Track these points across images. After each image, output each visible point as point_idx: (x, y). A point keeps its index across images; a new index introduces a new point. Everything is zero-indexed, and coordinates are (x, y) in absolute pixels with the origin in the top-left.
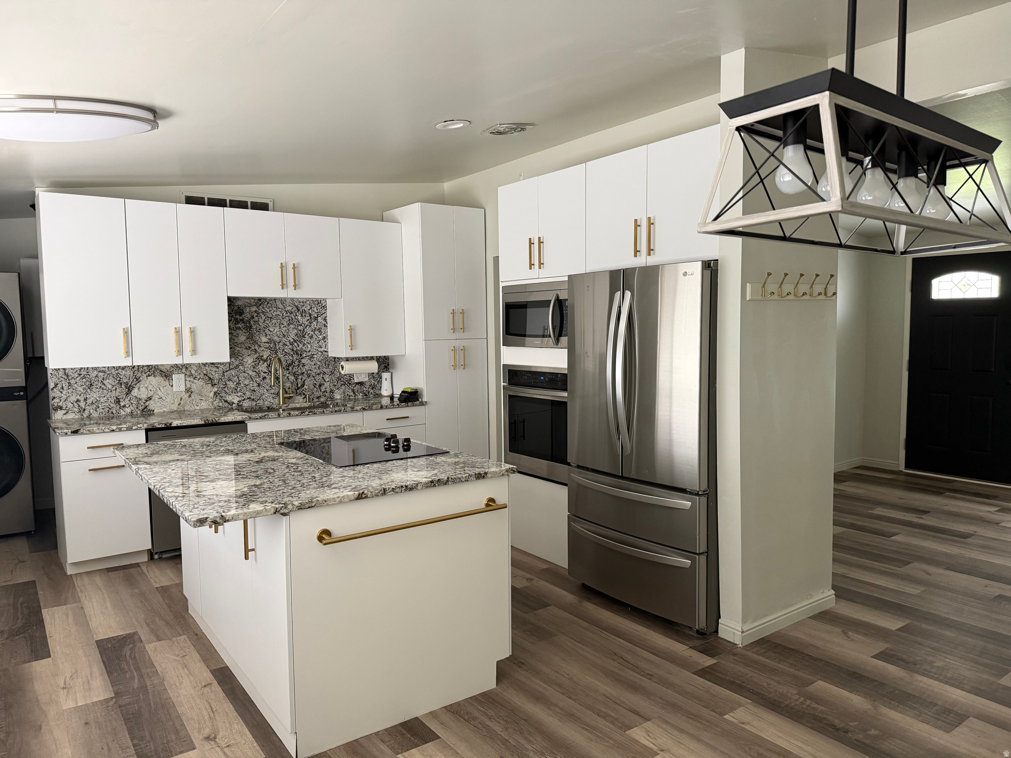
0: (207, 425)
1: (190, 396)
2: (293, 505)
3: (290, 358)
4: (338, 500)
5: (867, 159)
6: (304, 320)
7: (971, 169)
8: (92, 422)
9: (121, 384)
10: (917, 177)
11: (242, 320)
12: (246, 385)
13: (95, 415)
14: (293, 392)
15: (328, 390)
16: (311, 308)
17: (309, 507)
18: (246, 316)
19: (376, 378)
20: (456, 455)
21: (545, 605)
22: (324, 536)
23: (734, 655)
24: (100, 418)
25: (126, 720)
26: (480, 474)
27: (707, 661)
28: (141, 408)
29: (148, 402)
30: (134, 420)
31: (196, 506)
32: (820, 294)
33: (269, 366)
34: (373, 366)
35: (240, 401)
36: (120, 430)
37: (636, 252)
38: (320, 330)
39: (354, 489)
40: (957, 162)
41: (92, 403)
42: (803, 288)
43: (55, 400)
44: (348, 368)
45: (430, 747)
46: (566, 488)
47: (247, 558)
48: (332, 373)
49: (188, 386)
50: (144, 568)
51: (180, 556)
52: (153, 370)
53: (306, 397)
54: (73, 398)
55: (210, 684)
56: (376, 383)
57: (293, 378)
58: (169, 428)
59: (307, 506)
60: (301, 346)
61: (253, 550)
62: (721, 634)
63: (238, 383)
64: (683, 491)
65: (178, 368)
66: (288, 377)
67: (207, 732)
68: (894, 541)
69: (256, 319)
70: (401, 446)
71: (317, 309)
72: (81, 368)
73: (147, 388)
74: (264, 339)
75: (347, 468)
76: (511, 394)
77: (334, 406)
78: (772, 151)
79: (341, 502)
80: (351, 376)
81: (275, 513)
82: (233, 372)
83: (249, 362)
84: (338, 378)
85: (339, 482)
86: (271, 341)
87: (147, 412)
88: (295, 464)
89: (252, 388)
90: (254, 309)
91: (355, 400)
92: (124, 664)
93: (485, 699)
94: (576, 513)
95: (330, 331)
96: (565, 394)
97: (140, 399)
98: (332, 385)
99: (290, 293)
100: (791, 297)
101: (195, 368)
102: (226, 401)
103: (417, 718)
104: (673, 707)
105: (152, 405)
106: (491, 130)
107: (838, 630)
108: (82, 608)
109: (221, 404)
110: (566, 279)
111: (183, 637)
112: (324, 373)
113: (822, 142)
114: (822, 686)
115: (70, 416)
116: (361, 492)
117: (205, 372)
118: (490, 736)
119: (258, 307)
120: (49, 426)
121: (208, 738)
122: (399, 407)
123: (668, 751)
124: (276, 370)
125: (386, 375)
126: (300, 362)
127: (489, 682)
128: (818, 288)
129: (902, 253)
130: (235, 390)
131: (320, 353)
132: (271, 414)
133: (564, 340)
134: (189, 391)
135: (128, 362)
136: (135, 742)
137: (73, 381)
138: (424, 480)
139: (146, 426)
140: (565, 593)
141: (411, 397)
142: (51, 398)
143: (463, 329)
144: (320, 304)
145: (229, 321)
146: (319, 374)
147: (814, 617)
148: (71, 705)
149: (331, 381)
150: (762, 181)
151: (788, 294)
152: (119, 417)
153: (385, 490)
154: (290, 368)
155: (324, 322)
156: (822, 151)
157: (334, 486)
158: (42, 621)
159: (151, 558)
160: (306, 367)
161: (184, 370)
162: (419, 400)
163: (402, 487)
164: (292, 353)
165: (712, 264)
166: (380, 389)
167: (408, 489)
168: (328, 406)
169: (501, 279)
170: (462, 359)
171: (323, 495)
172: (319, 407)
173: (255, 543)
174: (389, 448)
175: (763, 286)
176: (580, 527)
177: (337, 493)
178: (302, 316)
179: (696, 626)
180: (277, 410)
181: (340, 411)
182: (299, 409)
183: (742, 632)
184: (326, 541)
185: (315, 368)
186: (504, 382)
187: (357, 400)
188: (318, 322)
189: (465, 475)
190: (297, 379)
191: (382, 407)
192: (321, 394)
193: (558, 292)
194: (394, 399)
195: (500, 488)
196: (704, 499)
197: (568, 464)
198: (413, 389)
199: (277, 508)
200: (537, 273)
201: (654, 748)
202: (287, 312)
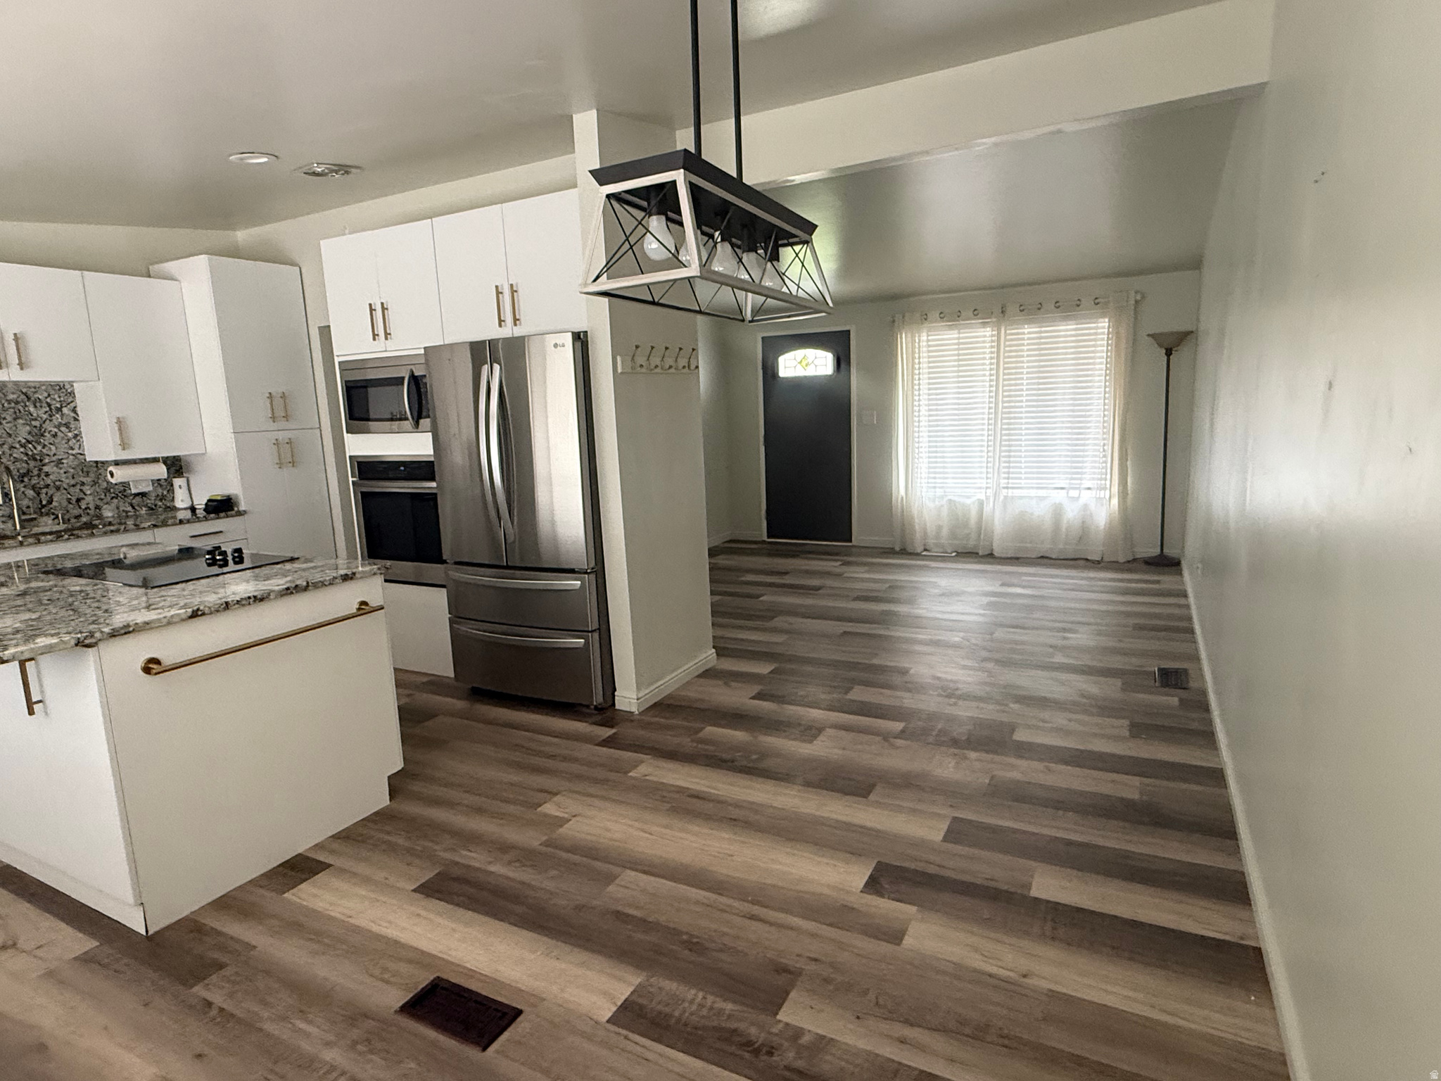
2: (102, 632)
3: (24, 465)
4: (165, 621)
5: (717, 233)
6: (42, 413)
7: (797, 248)
10: (757, 253)
14: (35, 513)
15: (92, 506)
16: (49, 395)
17: (126, 633)
19: (165, 487)
20: (310, 561)
22: (151, 666)
23: (632, 721)
26: (346, 575)
27: (607, 732)
32: (684, 367)
34: (161, 471)
37: (501, 321)
38: (67, 426)
39: (184, 607)
40: (786, 242)
42: (669, 361)
44: (120, 475)
45: (321, 876)
46: (444, 590)
47: (31, 712)
48: (95, 483)
53: (57, 517)
56: (165, 493)
57: (31, 492)
59: (123, 631)
60: (39, 448)
61: (40, 701)
62: (617, 707)
64: (572, 571)
66: (23, 492)
68: (762, 601)
70: (230, 558)
71: (60, 397)
75: (162, 588)
76: (364, 490)
77: (104, 526)
78: (639, 219)
79: (170, 623)
80: (125, 485)
81: (76, 645)
84: (106, 489)
85: (159, 602)
88: (81, 591)
91: (137, 516)
93: (380, 817)
94: (457, 615)
95: (84, 426)
96: (434, 484)
98: (96, 499)
99: (13, 375)
100: (658, 370)
103: (298, 855)
104: (580, 777)
107: (720, 682)
110: (422, 351)
112: (83, 484)
113: (681, 216)
114: (711, 731)
116: (195, 608)
118: (392, 849)
121: (3, 948)
122: (207, 520)
123: (579, 815)
125: (178, 482)
126: (40, 470)
127: (385, 801)
128: (682, 362)
129: (750, 322)
131: (71, 457)
133: (425, 423)
138: (277, 588)
140: (454, 701)
141: (222, 507)
143: (286, 417)
144: (64, 392)
146: (74, 485)
147: (699, 676)
149: (95, 494)
150: (632, 247)
151: (656, 367)
153: (227, 603)
154: (26, 479)
155: (73, 415)
156: (681, 224)
157: (153, 607)
160: (51, 477)
162: (233, 510)
163: (249, 598)
164: (25, 458)
165: (582, 337)
166: (173, 500)
167: (258, 599)
168: (95, 527)
169: (335, 354)
170: (288, 455)
171: (142, 617)
172: (80, 528)
173: (42, 692)
174: (212, 563)
175: (633, 359)
176: (465, 628)
177: (160, 614)
178: (35, 407)
179: (595, 703)
180: (13, 538)
181: (118, 531)
182: (51, 533)
183: (638, 699)
184: (154, 671)
185: (67, 478)
186: (352, 477)
187: (140, 516)
188: (62, 415)
189: (328, 578)
190: (38, 494)
191: (181, 522)
192: (81, 511)
193: (412, 367)
194: (198, 511)
195: (372, 588)
196: (593, 577)
197: (444, 562)
198: (223, 496)
199: (79, 639)
200: (383, 345)
201: (566, 816)
202: (9, 402)
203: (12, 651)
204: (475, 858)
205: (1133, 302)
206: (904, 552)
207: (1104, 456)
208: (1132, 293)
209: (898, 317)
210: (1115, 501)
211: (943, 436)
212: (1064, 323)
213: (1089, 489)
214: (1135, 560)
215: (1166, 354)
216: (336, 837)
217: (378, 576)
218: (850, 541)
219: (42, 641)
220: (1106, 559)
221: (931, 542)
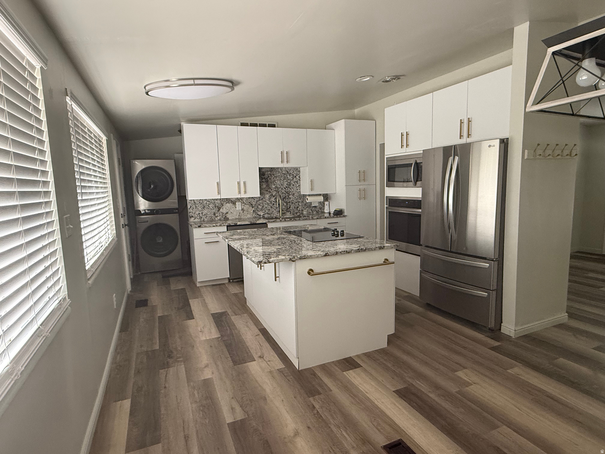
0: (251, 224)
1: (243, 212)
2: (297, 257)
3: (285, 195)
4: (316, 256)
6: (290, 177)
8: (205, 223)
9: (216, 207)
11: (264, 178)
12: (266, 207)
13: (206, 220)
14: (286, 211)
15: (301, 210)
16: (293, 172)
17: (304, 258)
18: (266, 176)
19: (322, 204)
20: (367, 239)
21: (408, 312)
22: (311, 272)
23: (510, 341)
24: (208, 221)
25: (226, 346)
26: (381, 247)
27: (496, 344)
28: (224, 217)
29: (226, 215)
30: (221, 222)
31: (256, 256)
32: (567, 155)
33: (276, 199)
34: (321, 199)
35: (263, 214)
36: (217, 226)
37: (461, 136)
38: (297, 182)
39: (323, 251)
41: (205, 215)
42: (557, 152)
43: (191, 213)
44: (310, 199)
45: (358, 370)
46: (419, 258)
47: (276, 280)
48: (302, 202)
49: (243, 207)
50: (227, 285)
51: (243, 281)
52: (228, 200)
53: (291, 213)
54: (197, 213)
55: (259, 335)
56: (322, 207)
57: (285, 204)
58: (236, 225)
59: (303, 258)
60: (289, 189)
61: (278, 277)
62: (502, 331)
63: (263, 206)
64: (484, 258)
65: (238, 199)
66: (283, 204)
67: (259, 354)
68: (601, 290)
69: (270, 177)
70: (339, 234)
71: (296, 172)
72: (200, 200)
73: (226, 208)
74: (274, 187)
75: (317, 243)
76: (390, 210)
77: (303, 217)
78: (576, 63)
79: (318, 257)
80: (311, 203)
81: (290, 260)
82: (261, 201)
83: (267, 197)
84: (305, 204)
85: (315, 248)
86: (276, 187)
87: (226, 219)
88: (294, 240)
89: (268, 209)
90: (269, 173)
91: (313, 214)
92: (223, 323)
93: (382, 351)
94: (424, 268)
95: (302, 182)
96: (420, 210)
97: (223, 213)
98: (302, 207)
99: (285, 165)
100: (550, 157)
101: (245, 200)
102: (258, 214)
103: (350, 357)
105: (228, 216)
106: (382, 80)
107: (570, 334)
108: (204, 300)
109: (256, 216)
110: (422, 152)
111: (245, 315)
112: (299, 202)
114: (562, 361)
115: (196, 220)
116: (326, 253)
117: (249, 201)
118: (386, 368)
119: (271, 172)
120: (188, 224)
121: (260, 357)
122: (333, 218)
123: (478, 384)
124: (278, 201)
125: (326, 203)
126: (288, 197)
127: (384, 344)
128: (566, 152)
130: (262, 210)
131: (297, 193)
132: (278, 220)
133: (419, 183)
134: (242, 209)
135: (219, 197)
136: (231, 355)
137: (197, 205)
138: (354, 249)
139: (227, 224)
141: (339, 213)
142: (189, 212)
143: (364, 180)
144: (297, 170)
145: (260, 178)
146: (297, 202)
147: (555, 326)
148: (205, 339)
149: (302, 205)
150: (563, 82)
151: (549, 155)
152: (215, 221)
153: (337, 252)
154: (284, 200)
155: (299, 178)
157: (313, 250)
158: (189, 304)
159: (229, 281)
160: (291, 199)
161: (241, 201)
162: (342, 215)
163: (345, 251)
164: (285, 193)
165: (505, 141)
166: (324, 210)
167: (348, 252)
168: (301, 217)
169: (385, 154)
170: (363, 195)
171: (310, 253)
172: (297, 217)
173: (279, 274)
174: (334, 235)
175: (535, 151)
176: (426, 276)
177: (315, 253)
178: (289, 175)
179: (489, 327)
180: (279, 218)
181: (307, 219)
182: (289, 218)
183: (515, 331)
184: (311, 274)
185: (295, 200)
186: (386, 205)
187: (314, 214)
188: (296, 178)
189: (373, 247)
190: (287, 204)
191: (326, 218)
192: (298, 211)
193: (416, 159)
194: (331, 214)
195: (391, 254)
196: (496, 263)
197: (420, 245)
198: (340, 209)
199: (290, 258)
200: (405, 150)
201: (470, 382)
202: (283, 174)
203: (272, 259)
204: (423, 387)
216: (365, 354)
217: (393, 249)
219: (281, 257)
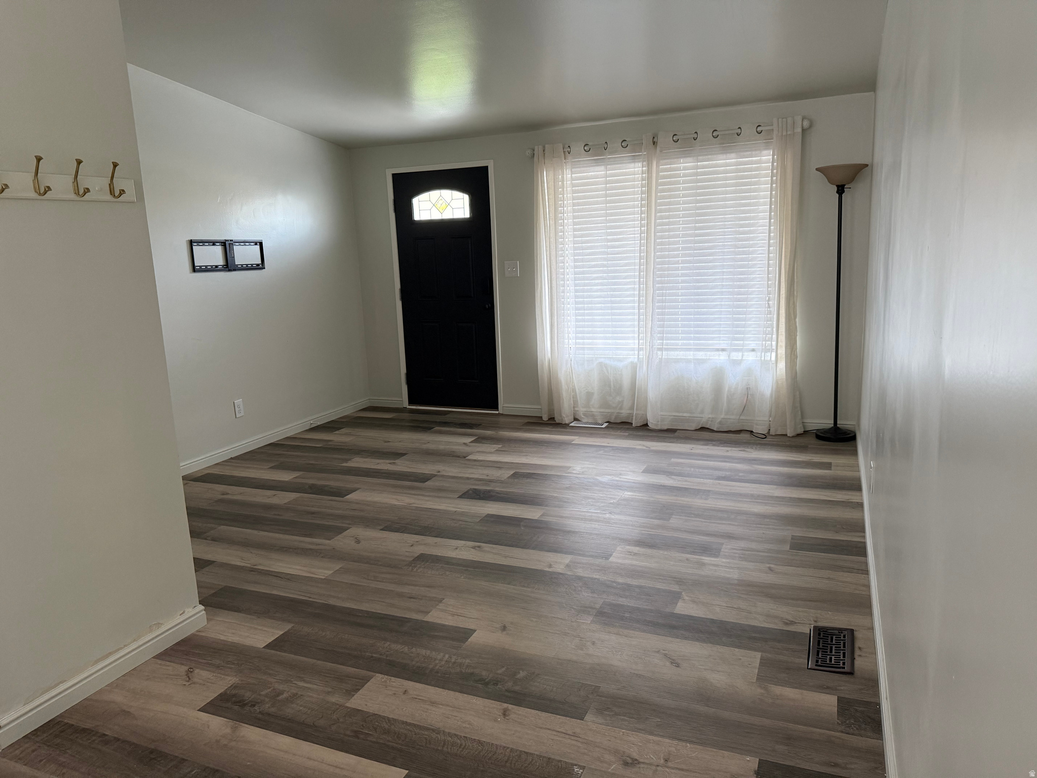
68: (346, 502)
107: (183, 669)
205: (799, 130)
206: (553, 423)
207: (770, 313)
208: (799, 119)
209: (538, 149)
210: (782, 365)
211: (591, 291)
212: (724, 156)
213: (753, 350)
214: (806, 432)
215: (837, 192)
218: (496, 408)
220: (772, 432)
221: (581, 410)
